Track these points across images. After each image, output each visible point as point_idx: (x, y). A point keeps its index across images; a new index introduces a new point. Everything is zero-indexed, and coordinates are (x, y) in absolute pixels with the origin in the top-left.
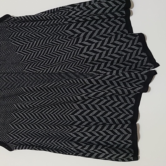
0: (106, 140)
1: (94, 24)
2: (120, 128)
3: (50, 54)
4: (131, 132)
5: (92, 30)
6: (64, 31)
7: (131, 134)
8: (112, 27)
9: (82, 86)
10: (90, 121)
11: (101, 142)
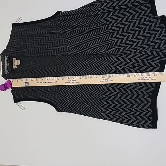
0: (129, 107)
1: (123, 12)
2: (141, 98)
3: (88, 38)
4: (151, 102)
5: (121, 17)
6: (99, 20)
7: (150, 104)
8: (139, 13)
9: (112, 63)
10: (118, 92)
11: (125, 109)
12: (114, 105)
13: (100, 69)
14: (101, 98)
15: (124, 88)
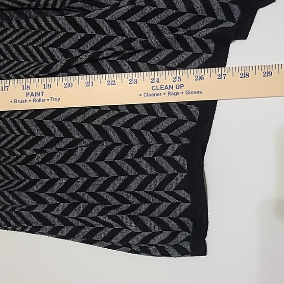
0: (115, 188)
2: (154, 156)
4: (186, 167)
7: (186, 174)
9: (54, 39)
10: (77, 137)
11: (101, 193)
12: (64, 180)
13: (16, 62)
14: (20, 161)
15: (96, 122)
